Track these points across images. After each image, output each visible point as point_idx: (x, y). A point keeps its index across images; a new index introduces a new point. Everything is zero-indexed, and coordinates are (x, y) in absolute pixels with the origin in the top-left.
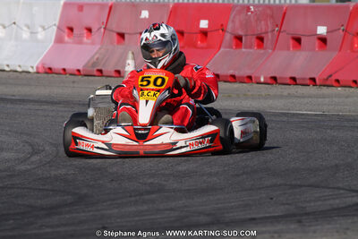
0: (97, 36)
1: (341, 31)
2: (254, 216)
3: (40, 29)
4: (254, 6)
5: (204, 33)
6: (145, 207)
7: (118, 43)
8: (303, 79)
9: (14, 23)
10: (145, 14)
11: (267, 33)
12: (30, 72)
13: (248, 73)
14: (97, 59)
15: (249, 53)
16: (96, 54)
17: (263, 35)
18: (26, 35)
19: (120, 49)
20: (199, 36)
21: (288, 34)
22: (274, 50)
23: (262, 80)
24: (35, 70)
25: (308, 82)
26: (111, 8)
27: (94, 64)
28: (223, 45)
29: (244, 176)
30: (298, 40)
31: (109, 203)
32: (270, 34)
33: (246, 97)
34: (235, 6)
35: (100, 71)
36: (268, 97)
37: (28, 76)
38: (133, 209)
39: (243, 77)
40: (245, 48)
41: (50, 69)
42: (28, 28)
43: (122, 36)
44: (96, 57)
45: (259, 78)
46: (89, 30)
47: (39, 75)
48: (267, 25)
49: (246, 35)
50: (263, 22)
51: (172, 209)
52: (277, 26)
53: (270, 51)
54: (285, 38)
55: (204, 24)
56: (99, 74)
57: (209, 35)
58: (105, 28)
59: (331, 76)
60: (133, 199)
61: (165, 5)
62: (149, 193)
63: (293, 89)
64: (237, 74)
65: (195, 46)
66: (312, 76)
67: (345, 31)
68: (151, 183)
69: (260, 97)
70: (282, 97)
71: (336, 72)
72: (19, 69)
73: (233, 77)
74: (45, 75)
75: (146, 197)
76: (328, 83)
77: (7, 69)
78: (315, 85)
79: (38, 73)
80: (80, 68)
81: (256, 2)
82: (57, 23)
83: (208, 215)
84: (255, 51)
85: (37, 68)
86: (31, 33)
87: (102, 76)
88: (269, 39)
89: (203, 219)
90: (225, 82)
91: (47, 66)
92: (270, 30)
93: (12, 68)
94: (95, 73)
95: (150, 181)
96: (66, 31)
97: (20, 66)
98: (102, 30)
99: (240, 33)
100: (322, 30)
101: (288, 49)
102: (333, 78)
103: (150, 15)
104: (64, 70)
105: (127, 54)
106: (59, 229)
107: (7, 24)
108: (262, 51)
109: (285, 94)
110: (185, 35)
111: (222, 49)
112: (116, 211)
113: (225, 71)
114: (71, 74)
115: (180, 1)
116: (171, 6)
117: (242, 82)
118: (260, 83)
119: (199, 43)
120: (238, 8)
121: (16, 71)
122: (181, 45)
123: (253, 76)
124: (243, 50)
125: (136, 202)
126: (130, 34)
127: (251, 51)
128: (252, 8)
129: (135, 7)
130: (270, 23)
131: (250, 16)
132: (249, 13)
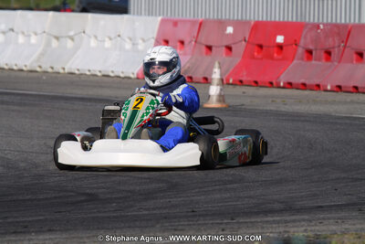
0: (188, 48)
2: (320, 204)
3: (140, 41)
4: (324, 24)
5: (280, 47)
6: (228, 195)
7: (207, 54)
8: (364, 88)
9: (119, 36)
10: (230, 30)
11: (333, 48)
12: (129, 78)
13: (317, 81)
14: (189, 67)
15: (318, 64)
16: (187, 63)
17: (331, 50)
18: (128, 46)
19: (208, 59)
20: (276, 49)
21: (352, 49)
22: (339, 62)
23: (329, 88)
24: (135, 76)
26: (201, 24)
28: (296, 57)
29: (313, 170)
30: (360, 55)
32: (336, 49)
33: (315, 102)
34: (308, 24)
35: (191, 78)
36: (334, 102)
37: (130, 81)
38: (218, 196)
39: (312, 85)
40: (315, 60)
42: (131, 39)
43: (209, 48)
44: (187, 65)
45: (326, 86)
46: (182, 43)
48: (334, 40)
49: (316, 50)
50: (331, 39)
51: (250, 197)
52: (343, 42)
53: (336, 63)
54: (349, 53)
55: (280, 39)
56: (189, 80)
57: (284, 48)
58: (196, 42)
60: (217, 187)
61: (246, 23)
62: (231, 182)
63: (355, 97)
64: (307, 82)
65: (272, 58)
69: (326, 102)
70: (345, 103)
72: (122, 75)
73: (304, 85)
75: (228, 186)
77: (112, 75)
79: (138, 78)
81: (325, 21)
82: (155, 36)
83: (282, 203)
84: (323, 63)
85: (138, 74)
86: (134, 44)
87: (192, 82)
88: (335, 53)
89: (277, 206)
90: (297, 89)
92: (337, 45)
93: (117, 74)
96: (163, 43)
97: (123, 73)
98: (193, 43)
99: (311, 47)
101: (352, 62)
103: (234, 31)
105: (214, 64)
106: (154, 212)
107: (112, 36)
108: (329, 63)
109: (348, 100)
110: (264, 48)
111: (295, 62)
112: (203, 197)
113: (297, 80)
115: (260, 19)
116: (253, 23)
117: (311, 90)
118: (326, 91)
119: (275, 55)
120: (310, 26)
121: (119, 77)
122: (260, 56)
123: (321, 84)
124: (313, 62)
125: (220, 190)
126: (216, 47)
127: (320, 63)
128: (322, 26)
129: (222, 24)
130: (336, 40)
131: (319, 33)
132: (319, 31)
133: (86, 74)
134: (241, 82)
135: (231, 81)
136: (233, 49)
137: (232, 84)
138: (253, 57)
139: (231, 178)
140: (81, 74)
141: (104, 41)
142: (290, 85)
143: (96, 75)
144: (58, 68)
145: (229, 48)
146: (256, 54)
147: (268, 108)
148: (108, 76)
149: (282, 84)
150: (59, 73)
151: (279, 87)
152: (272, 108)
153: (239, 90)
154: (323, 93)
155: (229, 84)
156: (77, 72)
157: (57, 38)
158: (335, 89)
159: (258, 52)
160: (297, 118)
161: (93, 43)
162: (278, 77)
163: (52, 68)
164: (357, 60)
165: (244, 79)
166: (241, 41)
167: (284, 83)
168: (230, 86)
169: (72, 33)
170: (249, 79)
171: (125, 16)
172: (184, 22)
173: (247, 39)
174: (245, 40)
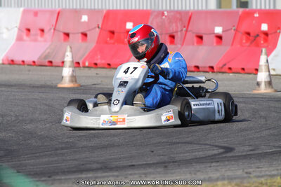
0: (48, 35)
1: (233, 31)
3: (5, 30)
4: (168, 12)
7: (65, 40)
8: (204, 67)
10: (85, 18)
11: (177, 32)
14: (49, 53)
16: (47, 49)
17: (174, 34)
20: (126, 35)
21: (193, 33)
22: (182, 45)
24: (1, 62)
25: (208, 69)
26: (59, 13)
27: (45, 57)
30: (201, 38)
32: (179, 33)
34: (154, 11)
35: (51, 62)
41: (12, 61)
43: (67, 35)
44: (47, 52)
46: (42, 31)
47: (4, 66)
48: (177, 25)
49: (161, 34)
50: (174, 25)
52: (185, 27)
53: (179, 46)
54: (191, 37)
55: (129, 26)
56: (50, 64)
58: (54, 29)
59: (225, 65)
61: (98, 11)
65: (123, 42)
66: (211, 65)
67: (236, 30)
71: (229, 62)
74: (9, 66)
76: (223, 70)
78: (213, 72)
79: (3, 64)
80: (35, 60)
81: (168, 8)
82: (18, 25)
85: (3, 60)
87: (52, 66)
88: (178, 37)
91: (10, 59)
92: (179, 29)
94: (47, 64)
96: (25, 31)
98: (52, 31)
100: (218, 30)
101: (193, 44)
102: (227, 66)
103: (89, 19)
104: (23, 62)
108: (173, 46)
110: (116, 34)
114: (28, 65)
115: (111, 8)
116: (105, 12)
119: (125, 40)
120: (155, 14)
122: (112, 41)
126: (73, 34)
128: (166, 13)
129: (77, 13)
130: (179, 25)
131: (164, 19)
132: (164, 17)
134: (96, 64)
135: (87, 64)
136: (88, 36)
137: (88, 67)
138: (106, 43)
145: (85, 35)
146: (108, 39)
153: (93, 71)
155: (84, 67)
159: (111, 38)
164: (198, 43)
165: (98, 62)
166: (95, 28)
168: (87, 69)
170: (103, 62)
172: (44, 12)
173: (100, 26)
174: (98, 27)
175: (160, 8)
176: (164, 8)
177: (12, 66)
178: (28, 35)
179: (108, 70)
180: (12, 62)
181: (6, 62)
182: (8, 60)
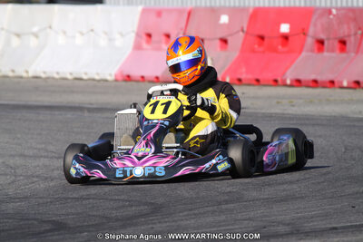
3: (118, 36)
4: (337, 9)
5: (285, 37)
9: (92, 30)
10: (224, 19)
11: (349, 36)
12: (106, 81)
13: (330, 77)
15: (331, 56)
17: (346, 39)
18: (103, 42)
20: (280, 40)
22: (357, 52)
23: (345, 84)
24: (113, 78)
26: (189, 14)
28: (305, 48)
31: (186, 213)
32: (352, 39)
33: (328, 102)
34: (317, 9)
36: (351, 102)
37: (106, 84)
39: (324, 82)
40: (328, 51)
41: (128, 76)
42: (106, 33)
45: (342, 82)
46: (168, 36)
47: (117, 83)
49: (328, 39)
52: (360, 29)
53: (353, 54)
55: (285, 28)
57: (290, 38)
64: (319, 78)
65: (275, 50)
68: (230, 192)
69: (343, 102)
72: (97, 77)
73: (315, 81)
74: (124, 83)
77: (85, 77)
79: (116, 80)
80: (159, 75)
81: (339, 5)
82: (135, 28)
84: (336, 55)
85: (116, 76)
86: (110, 40)
88: (351, 42)
90: (308, 86)
91: (126, 73)
92: (353, 32)
93: (90, 76)
95: (228, 189)
96: (145, 37)
97: (98, 74)
99: (322, 36)
103: (230, 20)
104: (143, 77)
107: (84, 31)
108: (344, 55)
110: (266, 40)
111: (304, 54)
113: (307, 76)
114: (149, 81)
115: (262, 5)
116: (251, 11)
117: (324, 87)
118: (342, 87)
119: (280, 47)
120: (320, 11)
121: (94, 80)
122: (261, 49)
123: (336, 80)
124: (326, 54)
125: (213, 212)
126: (209, 39)
127: (334, 55)
128: (334, 11)
129: (214, 12)
130: (352, 26)
131: (332, 19)
132: (331, 17)
133: (53, 78)
134: (240, 80)
135: (228, 80)
136: (229, 42)
138: (253, 51)
139: (227, 198)
140: (48, 78)
141: (74, 37)
142: (298, 83)
143: (65, 79)
144: (20, 72)
145: (224, 41)
146: (256, 46)
147: (273, 111)
148: (81, 79)
149: (288, 82)
150: (21, 77)
151: (285, 85)
152: (277, 110)
154: (338, 90)
156: (43, 76)
157: (18, 35)
158: (352, 85)
159: (260, 45)
160: (307, 122)
161: (61, 40)
162: (284, 74)
163: (13, 71)
165: (243, 77)
166: (237, 32)
167: (291, 81)
169: (35, 29)
170: (250, 76)
171: (99, 7)
172: (170, 11)
173: (245, 29)
174: (243, 30)
175: (329, 5)
176: (334, 5)
177: (129, 83)
178: (148, 42)
179: (256, 87)
180: (128, 78)
181: (120, 78)
182: (122, 76)
